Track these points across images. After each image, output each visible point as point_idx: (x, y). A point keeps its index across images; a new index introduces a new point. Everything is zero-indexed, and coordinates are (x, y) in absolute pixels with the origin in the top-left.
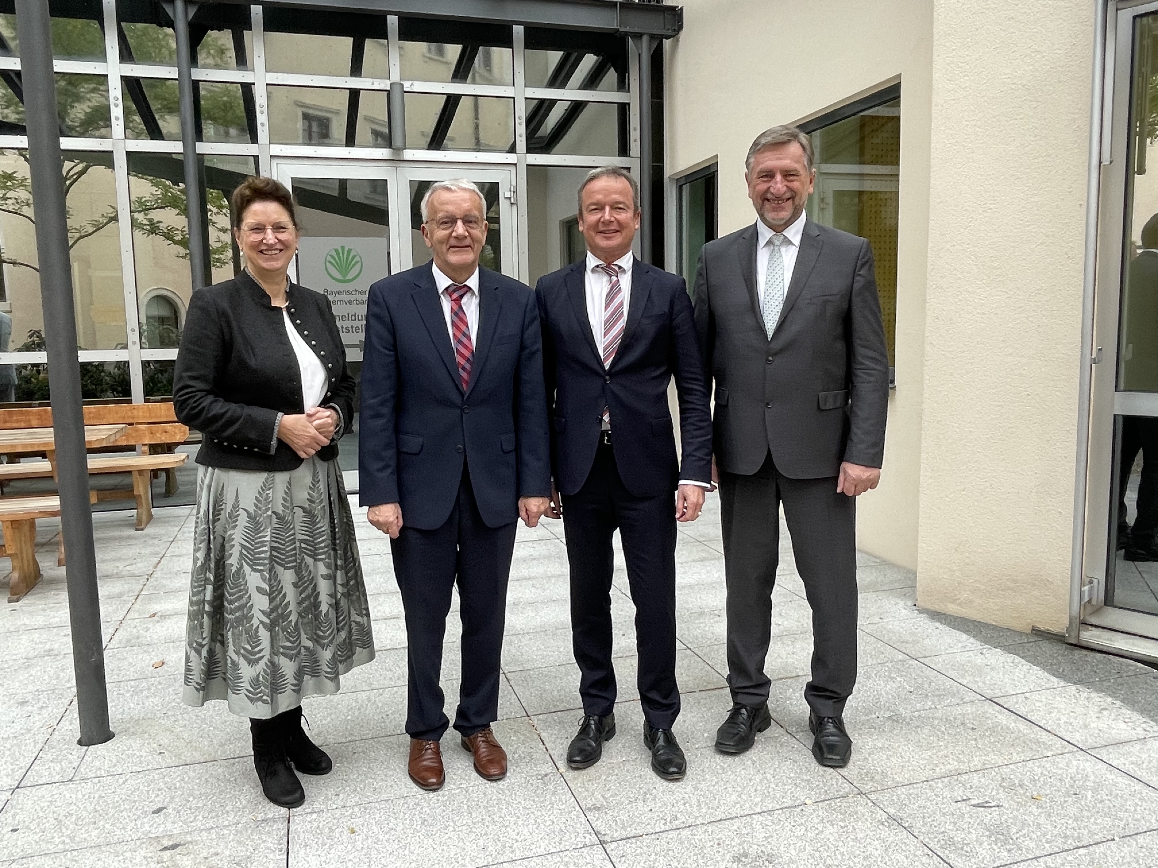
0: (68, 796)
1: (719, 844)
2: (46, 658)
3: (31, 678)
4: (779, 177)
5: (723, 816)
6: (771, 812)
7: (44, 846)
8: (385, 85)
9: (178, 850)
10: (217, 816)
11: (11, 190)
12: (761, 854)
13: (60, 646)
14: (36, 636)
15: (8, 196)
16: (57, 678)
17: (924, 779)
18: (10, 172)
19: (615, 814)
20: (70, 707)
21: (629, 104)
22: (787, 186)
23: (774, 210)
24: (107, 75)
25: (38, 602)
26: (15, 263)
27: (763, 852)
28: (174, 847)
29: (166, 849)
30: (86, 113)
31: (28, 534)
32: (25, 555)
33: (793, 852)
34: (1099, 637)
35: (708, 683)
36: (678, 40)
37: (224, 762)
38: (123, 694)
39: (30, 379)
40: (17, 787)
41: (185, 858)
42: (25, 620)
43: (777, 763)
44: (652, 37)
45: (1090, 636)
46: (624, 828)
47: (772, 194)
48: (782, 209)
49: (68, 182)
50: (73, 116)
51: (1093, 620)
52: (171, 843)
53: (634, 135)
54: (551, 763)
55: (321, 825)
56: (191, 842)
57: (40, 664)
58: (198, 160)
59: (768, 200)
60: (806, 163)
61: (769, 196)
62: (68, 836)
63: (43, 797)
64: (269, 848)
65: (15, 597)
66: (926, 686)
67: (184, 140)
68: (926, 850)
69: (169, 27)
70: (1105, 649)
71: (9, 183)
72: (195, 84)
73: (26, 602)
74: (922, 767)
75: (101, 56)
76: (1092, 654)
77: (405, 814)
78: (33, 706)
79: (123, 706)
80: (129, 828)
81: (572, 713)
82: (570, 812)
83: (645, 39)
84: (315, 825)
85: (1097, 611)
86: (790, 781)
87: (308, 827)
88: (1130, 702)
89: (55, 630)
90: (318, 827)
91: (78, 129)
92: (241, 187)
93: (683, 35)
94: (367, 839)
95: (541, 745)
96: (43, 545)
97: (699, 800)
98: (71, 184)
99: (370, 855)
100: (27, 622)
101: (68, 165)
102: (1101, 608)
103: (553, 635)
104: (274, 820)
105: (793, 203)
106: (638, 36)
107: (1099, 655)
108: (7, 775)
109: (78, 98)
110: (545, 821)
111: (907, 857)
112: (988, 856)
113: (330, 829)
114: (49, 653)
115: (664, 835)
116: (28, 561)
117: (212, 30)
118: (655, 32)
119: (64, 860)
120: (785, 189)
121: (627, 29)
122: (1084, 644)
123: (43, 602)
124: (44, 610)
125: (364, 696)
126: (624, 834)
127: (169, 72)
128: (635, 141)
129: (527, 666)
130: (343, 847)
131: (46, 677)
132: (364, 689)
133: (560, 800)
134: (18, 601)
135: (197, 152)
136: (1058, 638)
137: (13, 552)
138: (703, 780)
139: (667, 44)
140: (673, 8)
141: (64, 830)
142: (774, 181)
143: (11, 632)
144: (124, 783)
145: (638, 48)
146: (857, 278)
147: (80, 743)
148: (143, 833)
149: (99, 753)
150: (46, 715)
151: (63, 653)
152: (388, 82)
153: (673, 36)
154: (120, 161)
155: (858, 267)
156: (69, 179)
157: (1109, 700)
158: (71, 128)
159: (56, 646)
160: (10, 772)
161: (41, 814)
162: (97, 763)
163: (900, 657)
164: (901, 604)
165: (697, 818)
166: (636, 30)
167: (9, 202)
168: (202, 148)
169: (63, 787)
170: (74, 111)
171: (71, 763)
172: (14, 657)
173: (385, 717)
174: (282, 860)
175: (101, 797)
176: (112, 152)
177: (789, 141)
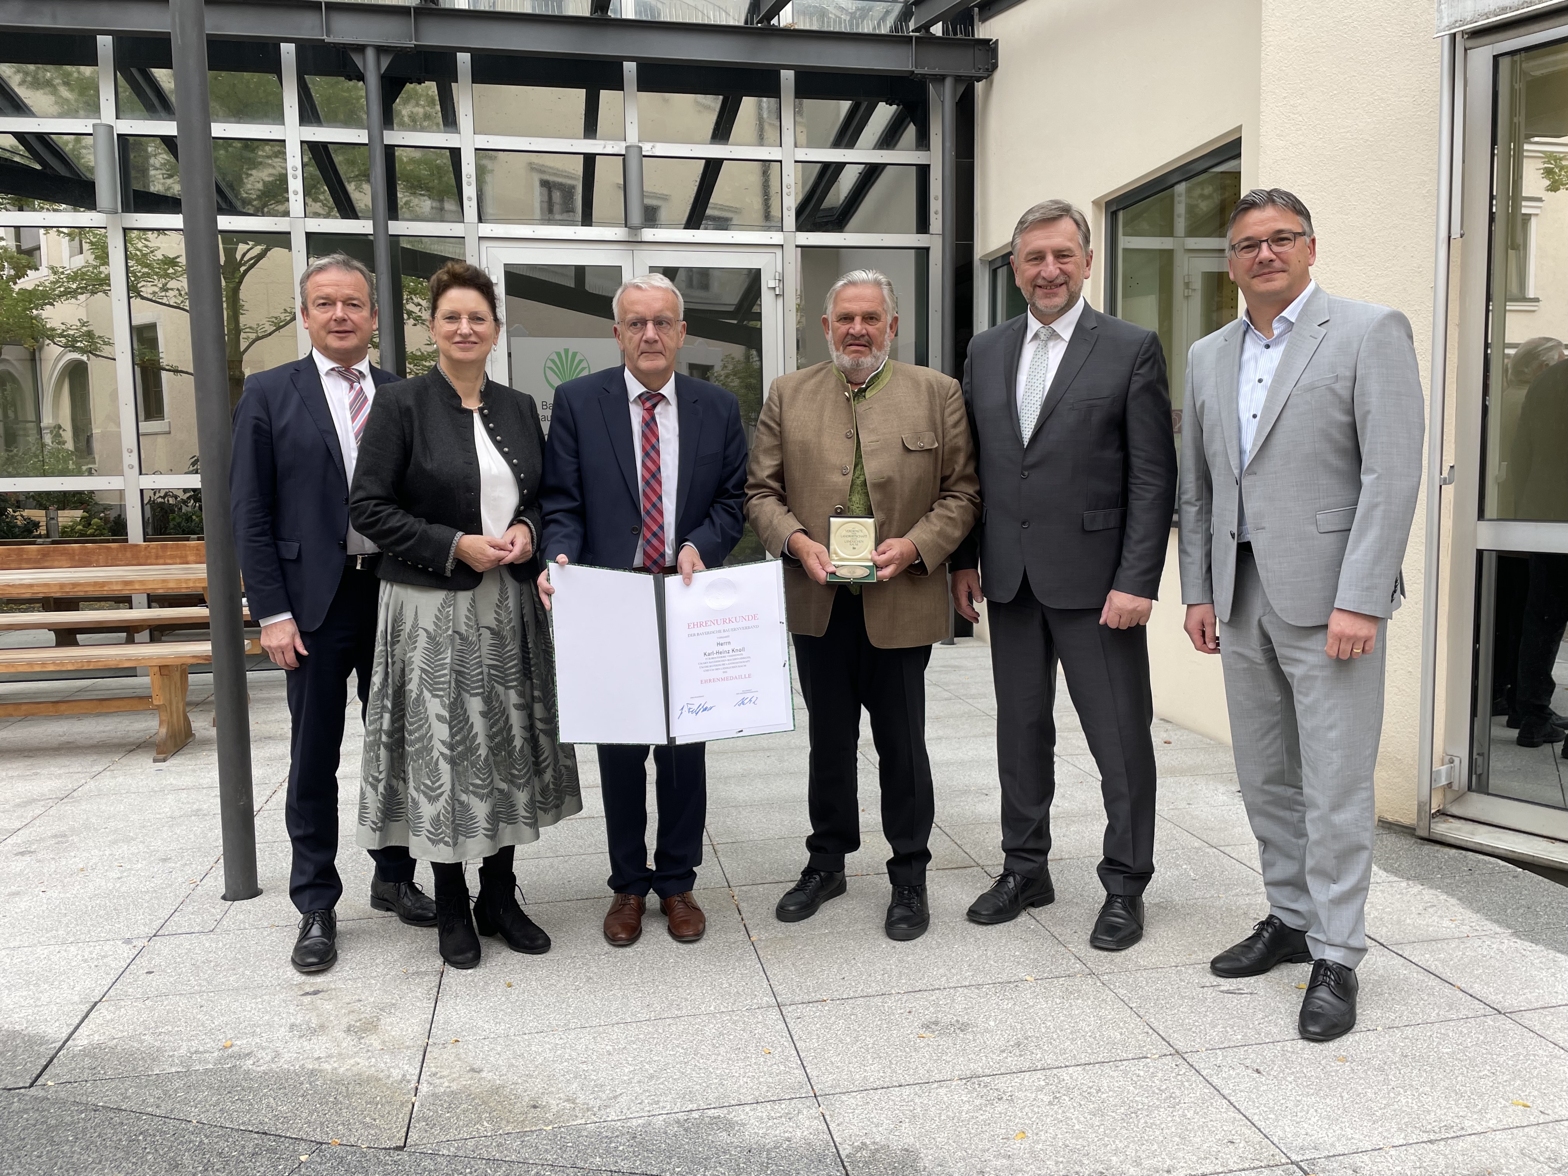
0: (207, 945)
1: (910, 1012)
2: (193, 818)
3: (175, 836)
4: (1050, 258)
5: (924, 987)
6: (979, 986)
7: (179, 987)
8: (619, 147)
9: (320, 996)
10: (365, 968)
11: (172, 279)
12: (955, 1023)
13: (209, 807)
14: (184, 795)
15: (168, 286)
16: (204, 837)
17: (1173, 964)
18: (171, 257)
19: (803, 980)
20: (216, 865)
21: (929, 166)
22: (1060, 269)
23: (1047, 296)
24: (284, 141)
25: (189, 762)
26: (176, 371)
27: (958, 1021)
28: (316, 993)
29: (307, 994)
30: (264, 182)
31: (179, 684)
32: (174, 709)
33: (992, 1023)
34: (1459, 829)
35: (950, 862)
36: (991, 83)
37: (381, 920)
38: (276, 854)
39: (191, 517)
40: (155, 936)
41: (326, 1003)
42: (172, 780)
43: (1004, 941)
44: (958, 79)
45: (1444, 829)
46: (808, 993)
47: (1044, 278)
48: (1055, 295)
49: (242, 269)
50: (249, 186)
51: (1455, 810)
52: (312, 989)
53: (936, 205)
54: (743, 932)
55: (476, 980)
56: (335, 989)
57: (187, 823)
58: (391, 242)
59: (1040, 287)
60: (1081, 242)
61: (1040, 282)
62: (206, 979)
63: (182, 945)
64: (417, 997)
65: (162, 756)
66: (1217, 874)
67: (374, 218)
68: (1147, 1029)
69: (359, 80)
70: (1463, 844)
71: (171, 271)
72: (390, 150)
73: (175, 762)
74: (1176, 953)
75: (278, 117)
76: (1447, 850)
77: (569, 972)
78: (176, 863)
79: (275, 865)
80: (270, 975)
81: (781, 885)
82: (752, 977)
83: (949, 82)
84: (470, 979)
85: (1459, 798)
86: (1012, 959)
87: (463, 980)
88: (1469, 902)
89: (205, 791)
90: (473, 981)
91: (255, 203)
92: (439, 272)
93: (998, 75)
94: (524, 993)
95: (737, 915)
96: (197, 704)
97: (900, 972)
98: (246, 272)
99: (524, 1006)
100: (174, 782)
101: (242, 248)
102: (1464, 794)
103: (780, 808)
104: (426, 973)
105: (1068, 289)
106: (940, 79)
107: (1453, 852)
108: (145, 925)
109: (255, 164)
110: (722, 984)
111: (1121, 1034)
112: (1217, 1038)
113: (486, 983)
114: (197, 813)
115: (850, 1001)
116: (178, 717)
117: (411, 83)
118: (962, 72)
119: (199, 1000)
120: (1058, 271)
121: (926, 71)
122: (1438, 838)
123: (194, 763)
124: (194, 771)
125: (547, 862)
126: (807, 998)
127: (358, 136)
128: (936, 213)
129: (739, 838)
130: (496, 999)
131: (192, 836)
132: (548, 855)
133: (745, 966)
134: (164, 760)
135: (390, 233)
136: (1408, 831)
137: (161, 703)
138: (913, 954)
139: (979, 86)
140: (987, 42)
141: (201, 974)
142: (1044, 263)
143: (155, 792)
144: (268, 935)
145: (941, 95)
146: (1134, 378)
147: (224, 898)
148: (284, 980)
149: (243, 908)
150: (190, 872)
151: (211, 813)
152: (623, 144)
153: (986, 78)
154: (299, 243)
155: (1136, 366)
156: (244, 265)
157: (1443, 897)
158: (246, 202)
159: (205, 806)
160: (148, 922)
161: (178, 960)
162: (241, 917)
163: (1196, 844)
164: (1222, 789)
165: (893, 987)
166: (937, 71)
167: (171, 293)
168: (396, 227)
169: (203, 937)
170: (251, 179)
171: (213, 915)
172: (158, 816)
173: (566, 883)
174: (429, 1007)
175: (242, 946)
176: (289, 233)
177: (1061, 216)
